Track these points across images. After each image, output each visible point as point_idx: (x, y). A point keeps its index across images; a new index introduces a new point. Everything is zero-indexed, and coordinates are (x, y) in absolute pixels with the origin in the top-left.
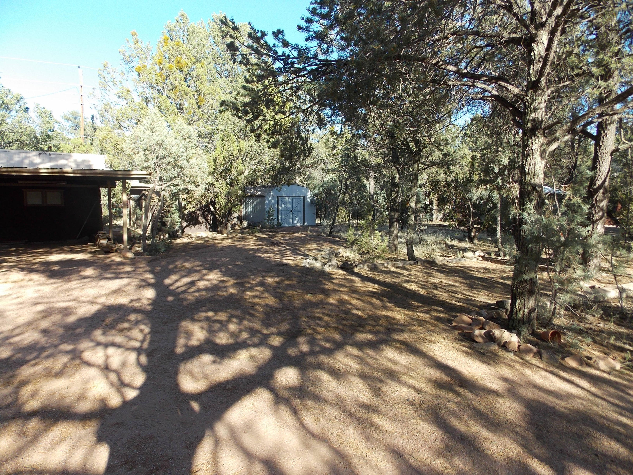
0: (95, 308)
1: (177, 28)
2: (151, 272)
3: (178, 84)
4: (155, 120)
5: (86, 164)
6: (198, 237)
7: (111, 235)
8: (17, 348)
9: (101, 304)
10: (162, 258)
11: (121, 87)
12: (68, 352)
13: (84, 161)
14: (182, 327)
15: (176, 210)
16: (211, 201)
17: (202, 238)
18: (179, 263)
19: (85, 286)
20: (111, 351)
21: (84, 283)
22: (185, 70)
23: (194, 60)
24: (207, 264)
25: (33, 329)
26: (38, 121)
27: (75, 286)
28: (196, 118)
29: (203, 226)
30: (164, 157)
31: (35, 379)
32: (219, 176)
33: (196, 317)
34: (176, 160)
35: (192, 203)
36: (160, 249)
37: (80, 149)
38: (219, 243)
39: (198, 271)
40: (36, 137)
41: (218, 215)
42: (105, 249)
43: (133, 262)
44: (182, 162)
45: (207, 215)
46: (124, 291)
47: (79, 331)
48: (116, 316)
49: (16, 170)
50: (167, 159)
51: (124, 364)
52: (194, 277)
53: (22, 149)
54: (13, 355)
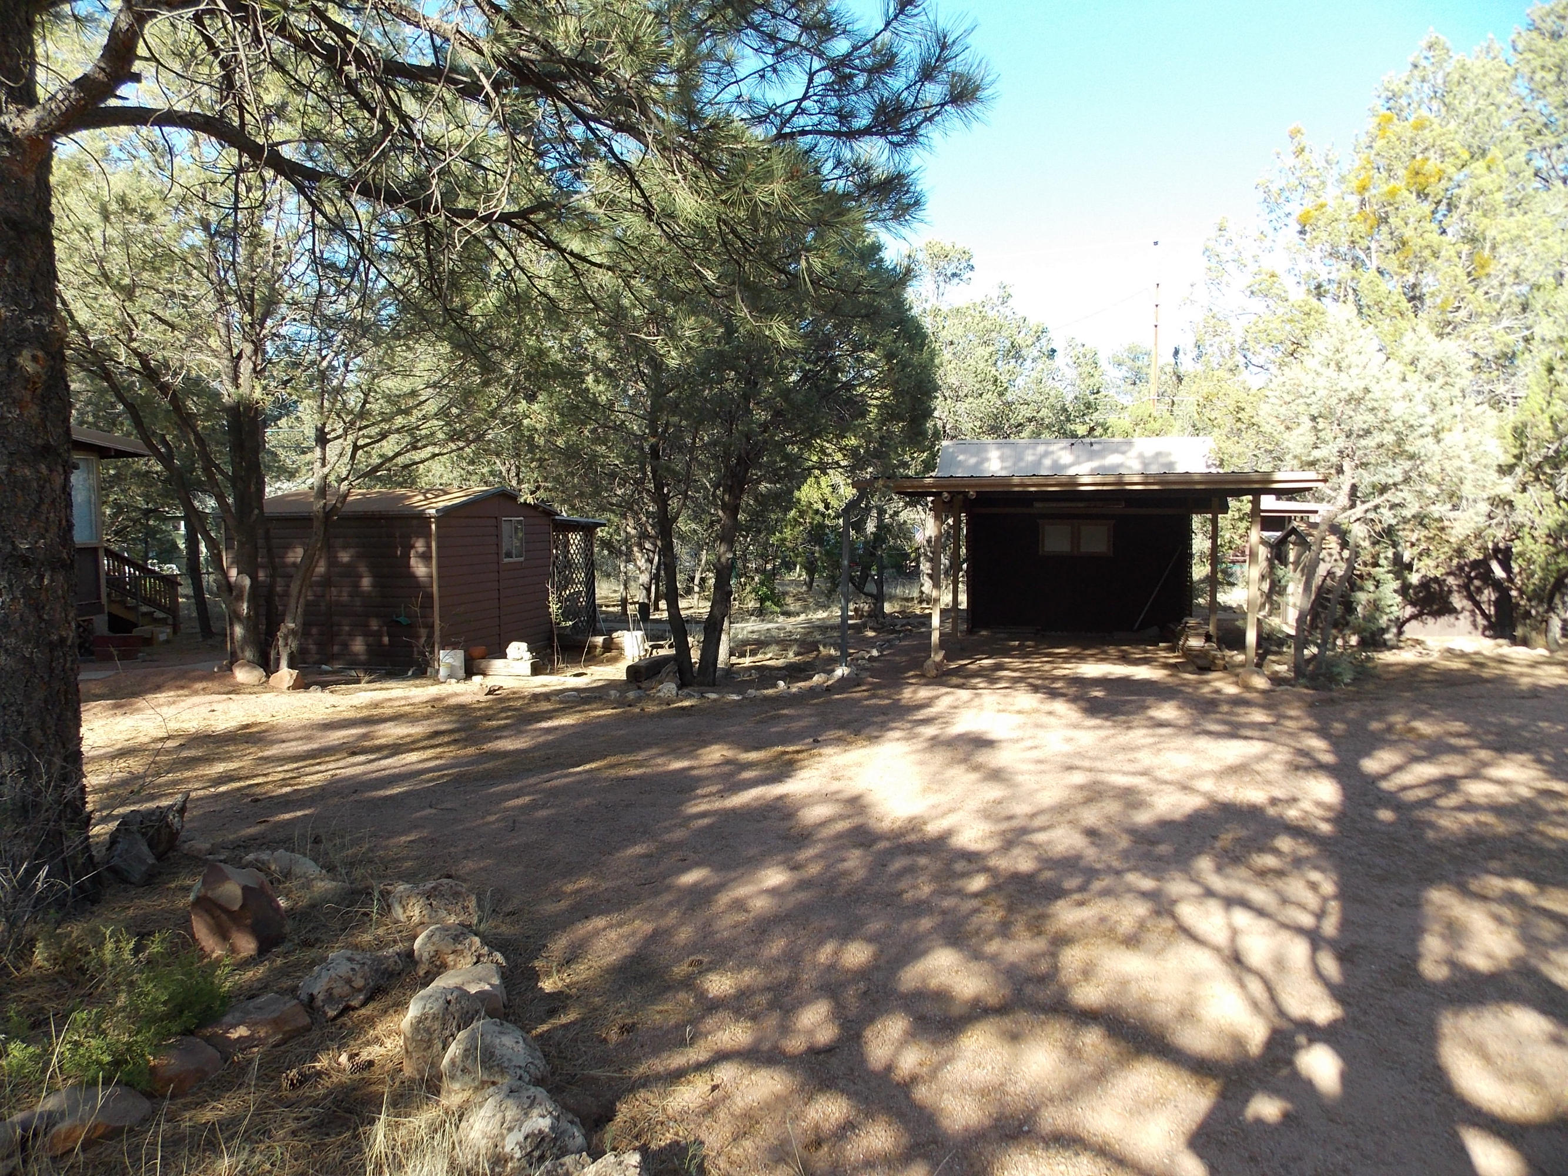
0: (1191, 803)
1: (1413, 85)
2: (1323, 732)
3: (1412, 233)
4: (1348, 338)
5: (1163, 460)
6: (1450, 651)
7: (1211, 629)
8: (1045, 856)
9: (1204, 794)
10: (1346, 700)
11: (1256, 270)
12: (1145, 895)
13: (1158, 454)
14: (1433, 903)
15: (1389, 572)
16: (1496, 550)
17: (1463, 655)
18: (1398, 719)
19: (1166, 745)
20: (1241, 918)
21: (1161, 736)
22: (1436, 189)
23: (1466, 156)
24: (1490, 733)
25: (1070, 822)
26: (1071, 374)
27: (1143, 741)
28: (1462, 314)
29: (1464, 620)
30: (1368, 432)
31: (1086, 936)
32: (1530, 476)
33: (1474, 885)
34: (1400, 440)
35: (1434, 554)
36: (1339, 674)
37: (1148, 426)
38: (1521, 675)
39: (1462, 751)
40: (1064, 410)
41: (1519, 590)
42: (1200, 662)
43: (1269, 701)
44: (1419, 442)
45: (1479, 590)
46: (1258, 773)
47: (1163, 849)
48: (1243, 833)
49: (1035, 480)
50: (1377, 438)
51: (1280, 963)
52: (1453, 766)
53: (1039, 435)
54: (1040, 870)
